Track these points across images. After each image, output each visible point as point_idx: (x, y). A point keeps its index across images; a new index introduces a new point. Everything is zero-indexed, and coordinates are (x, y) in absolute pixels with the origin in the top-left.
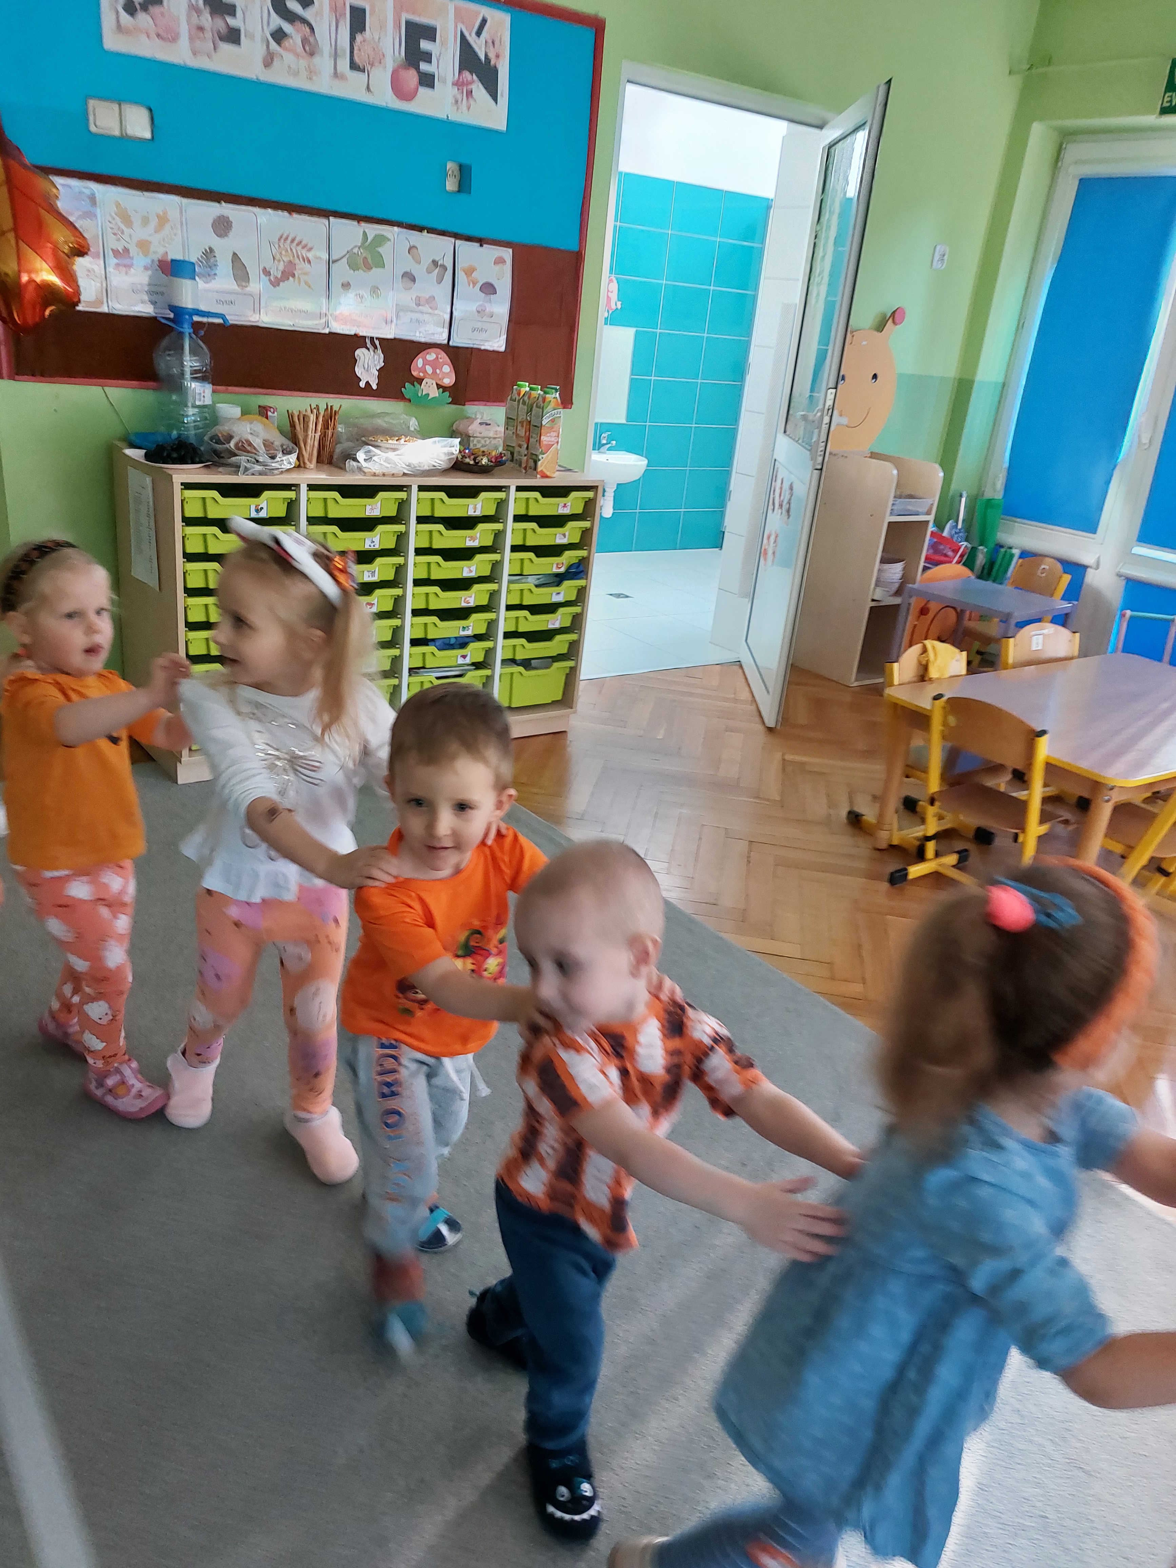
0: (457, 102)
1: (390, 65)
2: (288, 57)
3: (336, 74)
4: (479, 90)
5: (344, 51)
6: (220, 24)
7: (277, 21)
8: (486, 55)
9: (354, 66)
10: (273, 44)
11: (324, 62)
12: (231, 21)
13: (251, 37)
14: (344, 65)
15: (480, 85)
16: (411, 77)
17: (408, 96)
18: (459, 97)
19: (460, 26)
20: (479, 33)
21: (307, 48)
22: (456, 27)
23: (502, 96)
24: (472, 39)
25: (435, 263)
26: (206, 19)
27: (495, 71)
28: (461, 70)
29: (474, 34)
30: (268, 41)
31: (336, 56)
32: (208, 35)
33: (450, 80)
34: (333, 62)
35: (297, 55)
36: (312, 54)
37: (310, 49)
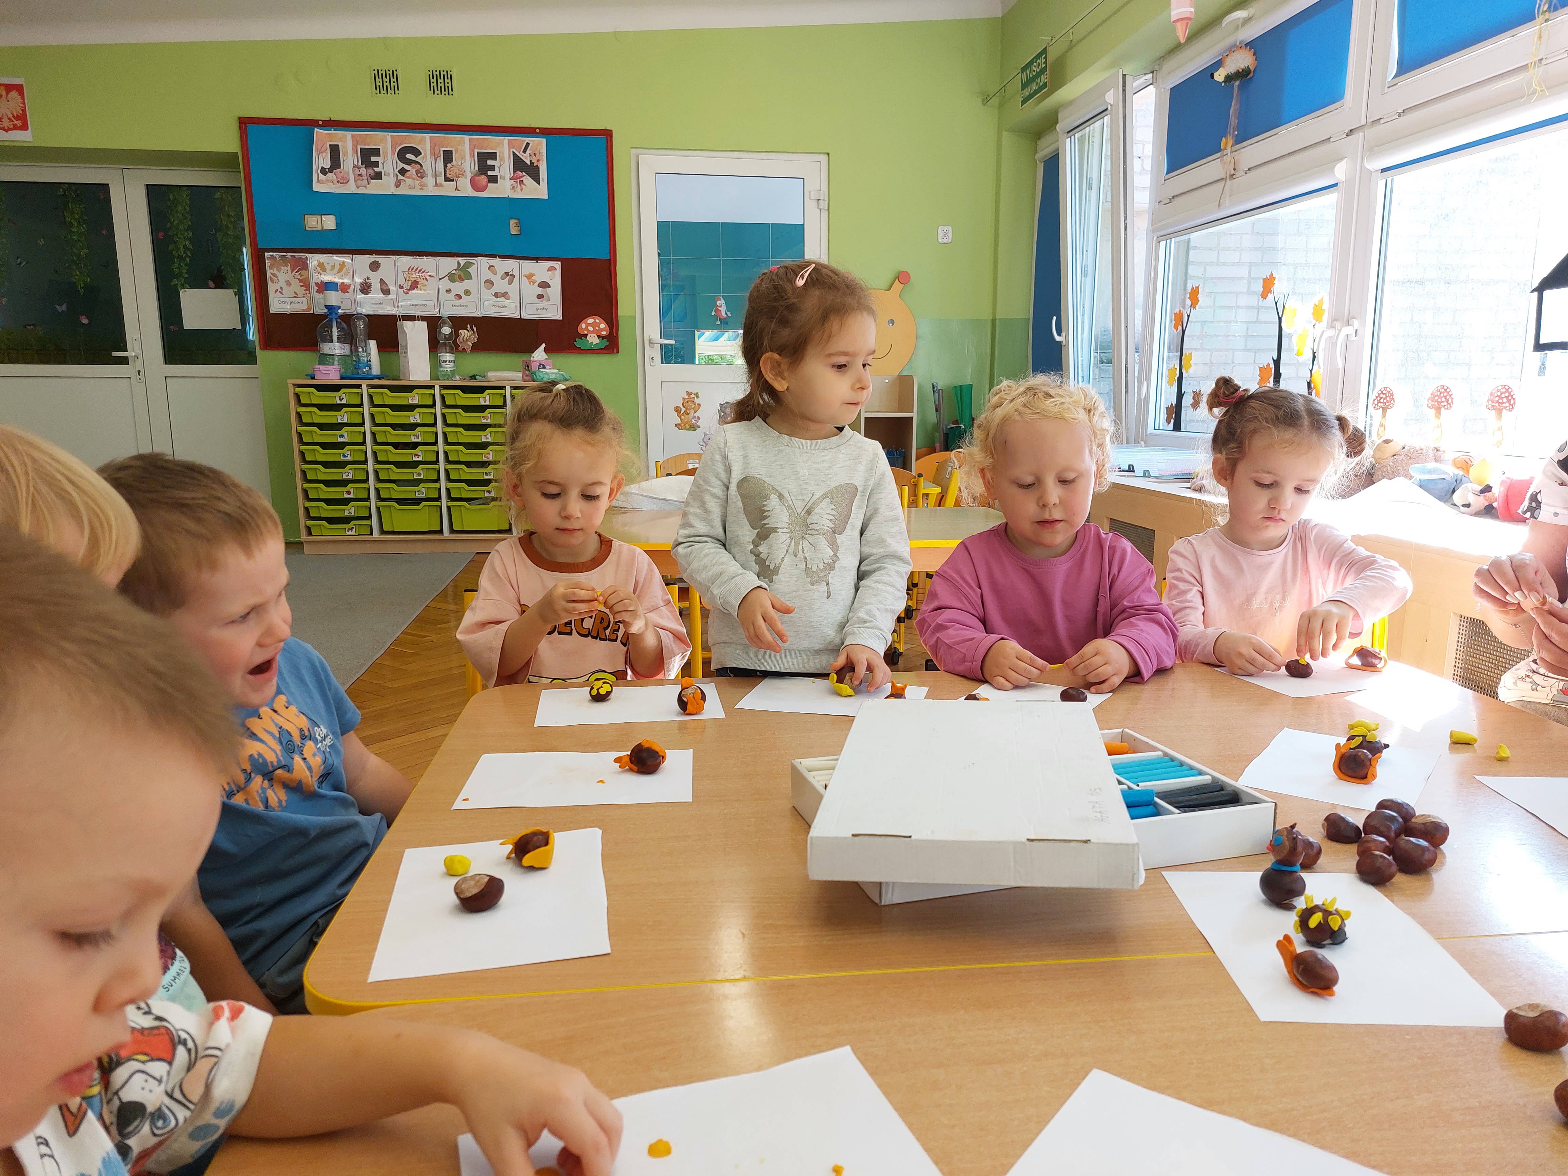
0: (514, 187)
1: (469, 176)
2: (409, 181)
3: (436, 185)
4: (528, 180)
5: (441, 172)
6: (370, 171)
7: (401, 165)
8: (531, 161)
9: (447, 179)
10: (400, 177)
11: (429, 180)
12: (376, 169)
13: (388, 175)
14: (441, 179)
15: (528, 177)
16: (483, 179)
17: (483, 189)
18: (515, 185)
19: (512, 150)
20: (524, 151)
21: (419, 175)
22: (509, 150)
23: (543, 181)
24: (520, 155)
25: (507, 274)
26: (363, 171)
27: (538, 168)
28: (514, 172)
29: (521, 152)
30: (397, 175)
31: (436, 175)
32: (365, 178)
33: (508, 177)
34: (434, 179)
35: (414, 179)
36: (422, 177)
37: (421, 175)
